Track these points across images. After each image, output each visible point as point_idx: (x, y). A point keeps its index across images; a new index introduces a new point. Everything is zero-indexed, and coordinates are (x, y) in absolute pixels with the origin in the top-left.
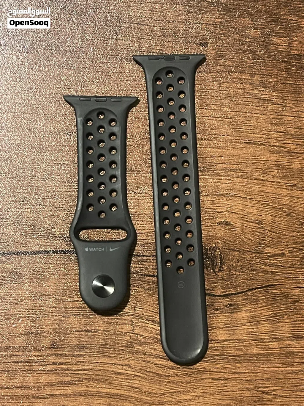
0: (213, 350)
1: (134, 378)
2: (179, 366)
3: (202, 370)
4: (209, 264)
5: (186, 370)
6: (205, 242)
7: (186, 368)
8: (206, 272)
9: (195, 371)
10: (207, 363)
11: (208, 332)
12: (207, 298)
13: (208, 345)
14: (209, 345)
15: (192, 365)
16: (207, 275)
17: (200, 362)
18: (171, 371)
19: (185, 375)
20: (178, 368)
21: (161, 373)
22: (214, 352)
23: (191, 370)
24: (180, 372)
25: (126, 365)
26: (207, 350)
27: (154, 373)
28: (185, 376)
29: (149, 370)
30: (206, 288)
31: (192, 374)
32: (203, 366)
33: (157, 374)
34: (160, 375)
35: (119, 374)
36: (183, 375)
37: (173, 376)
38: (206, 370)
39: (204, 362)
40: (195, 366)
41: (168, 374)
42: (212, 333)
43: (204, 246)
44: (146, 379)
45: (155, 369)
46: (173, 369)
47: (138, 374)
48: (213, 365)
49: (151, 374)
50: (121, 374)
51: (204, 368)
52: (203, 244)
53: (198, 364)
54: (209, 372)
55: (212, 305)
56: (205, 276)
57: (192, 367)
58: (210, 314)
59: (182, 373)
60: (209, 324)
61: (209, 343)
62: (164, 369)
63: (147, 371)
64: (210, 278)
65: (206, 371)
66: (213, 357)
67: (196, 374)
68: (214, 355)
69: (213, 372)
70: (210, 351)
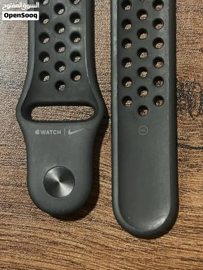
0: (184, 220)
1: (74, 250)
2: (136, 239)
3: (168, 245)
4: (185, 104)
5: (146, 245)
6: (180, 74)
7: (146, 242)
8: (180, 116)
9: (158, 247)
10: (176, 238)
11: (178, 196)
12: (179, 150)
13: (178, 213)
14: (180, 213)
15: (155, 238)
16: (181, 119)
17: (165, 235)
18: (125, 245)
19: (144, 251)
20: (135, 240)
21: (112, 246)
22: (185, 223)
23: (153, 245)
24: (137, 246)
25: (65, 232)
26: (176, 220)
27: (103, 245)
28: (143, 253)
29: (95, 241)
30: (178, 137)
31: (153, 251)
32: (170, 240)
33: (106, 247)
34: (110, 248)
35: (56, 243)
36: (141, 251)
37: (128, 252)
38: (173, 246)
39: (171, 235)
40: (158, 240)
41: (121, 249)
42: (185, 197)
43: (178, 80)
44: (91, 252)
45: (102, 240)
46: (128, 242)
47: (81, 246)
48: (183, 240)
49: (98, 246)
50: (57, 244)
51: (170, 243)
52: (177, 77)
53: (162, 237)
54: (177, 250)
55: (185, 160)
56: (178, 120)
57: (153, 241)
58: (182, 172)
59: (140, 248)
60: (181, 185)
61: (179, 210)
62: (116, 241)
63: (92, 242)
64: (185, 124)
65: (174, 248)
66: (184, 229)
67: (160, 251)
68: (185, 226)
69: (183, 249)
70: (180, 221)
